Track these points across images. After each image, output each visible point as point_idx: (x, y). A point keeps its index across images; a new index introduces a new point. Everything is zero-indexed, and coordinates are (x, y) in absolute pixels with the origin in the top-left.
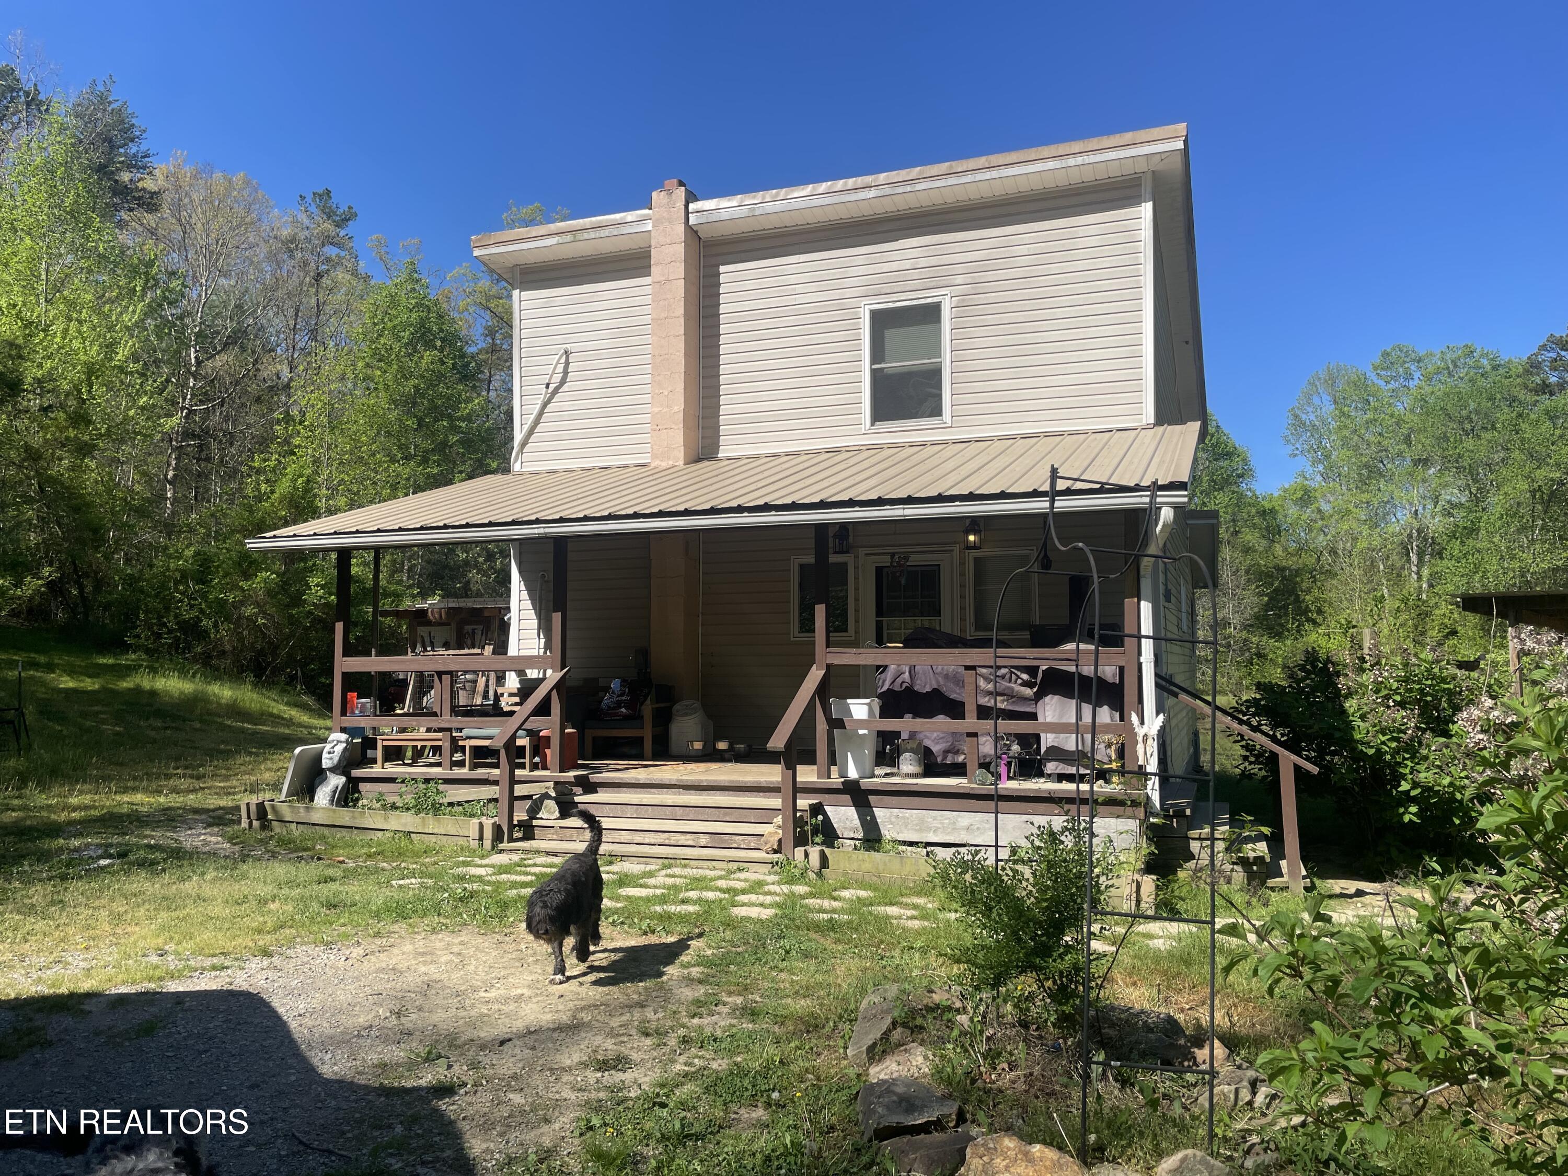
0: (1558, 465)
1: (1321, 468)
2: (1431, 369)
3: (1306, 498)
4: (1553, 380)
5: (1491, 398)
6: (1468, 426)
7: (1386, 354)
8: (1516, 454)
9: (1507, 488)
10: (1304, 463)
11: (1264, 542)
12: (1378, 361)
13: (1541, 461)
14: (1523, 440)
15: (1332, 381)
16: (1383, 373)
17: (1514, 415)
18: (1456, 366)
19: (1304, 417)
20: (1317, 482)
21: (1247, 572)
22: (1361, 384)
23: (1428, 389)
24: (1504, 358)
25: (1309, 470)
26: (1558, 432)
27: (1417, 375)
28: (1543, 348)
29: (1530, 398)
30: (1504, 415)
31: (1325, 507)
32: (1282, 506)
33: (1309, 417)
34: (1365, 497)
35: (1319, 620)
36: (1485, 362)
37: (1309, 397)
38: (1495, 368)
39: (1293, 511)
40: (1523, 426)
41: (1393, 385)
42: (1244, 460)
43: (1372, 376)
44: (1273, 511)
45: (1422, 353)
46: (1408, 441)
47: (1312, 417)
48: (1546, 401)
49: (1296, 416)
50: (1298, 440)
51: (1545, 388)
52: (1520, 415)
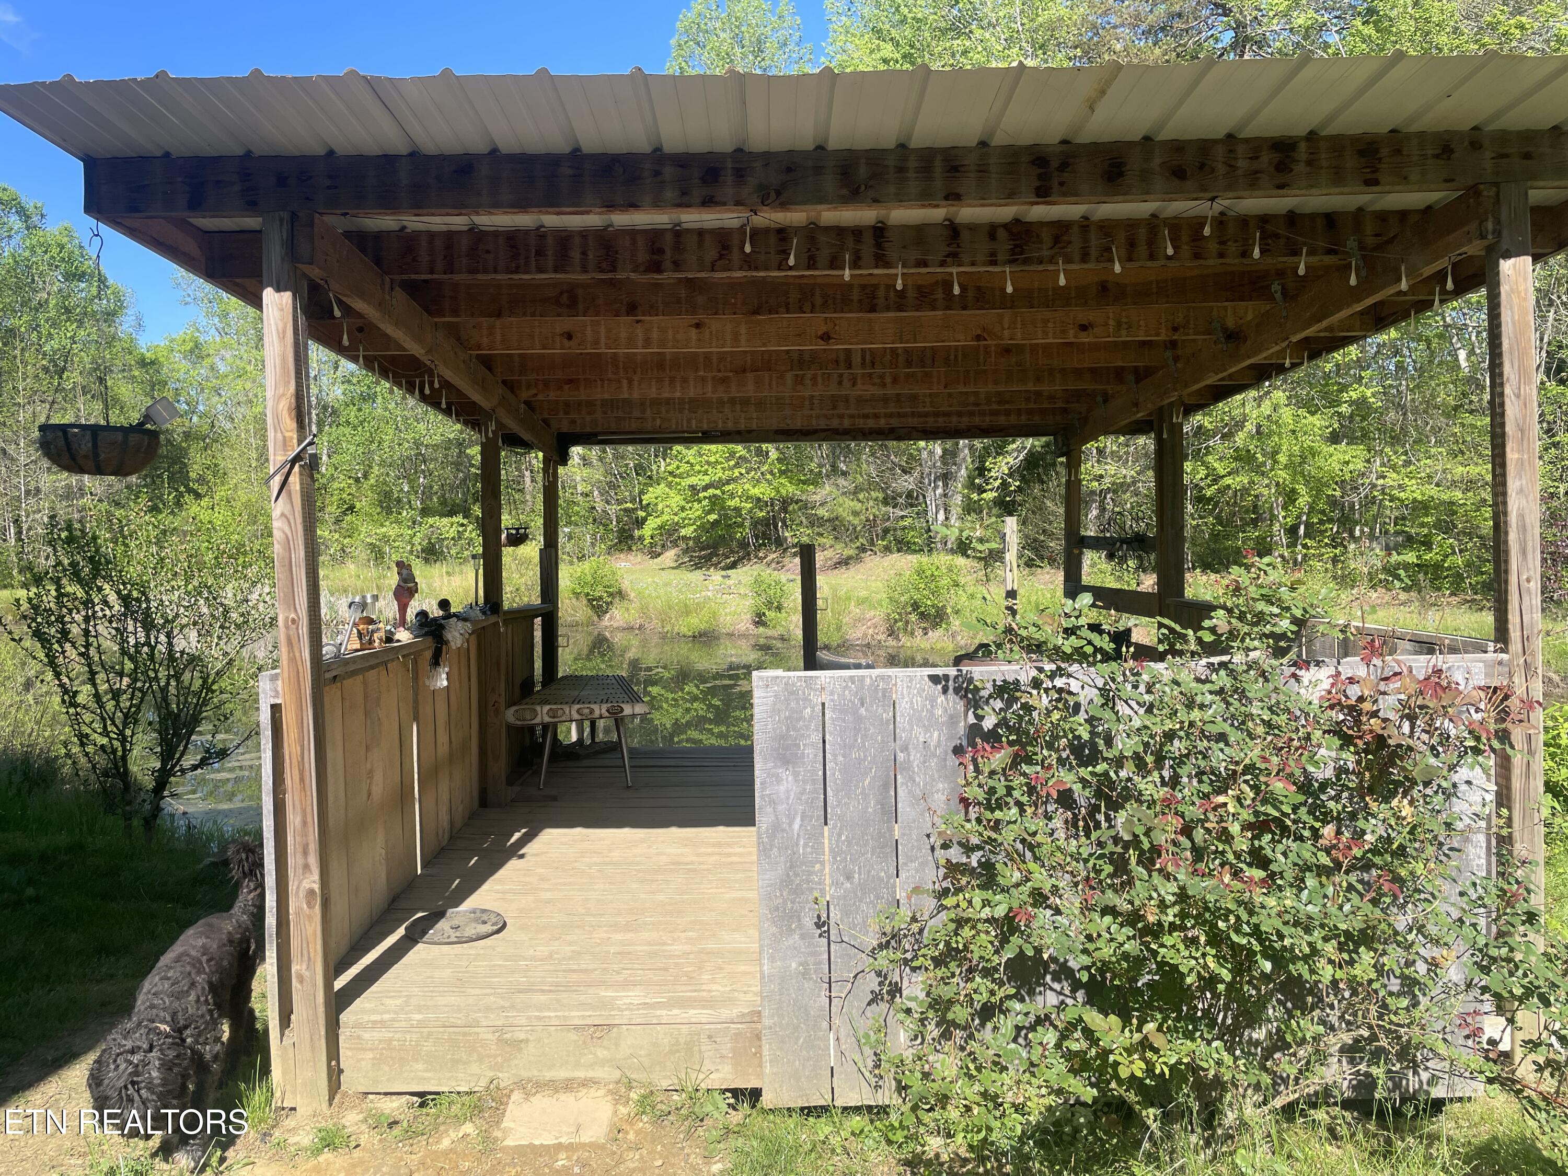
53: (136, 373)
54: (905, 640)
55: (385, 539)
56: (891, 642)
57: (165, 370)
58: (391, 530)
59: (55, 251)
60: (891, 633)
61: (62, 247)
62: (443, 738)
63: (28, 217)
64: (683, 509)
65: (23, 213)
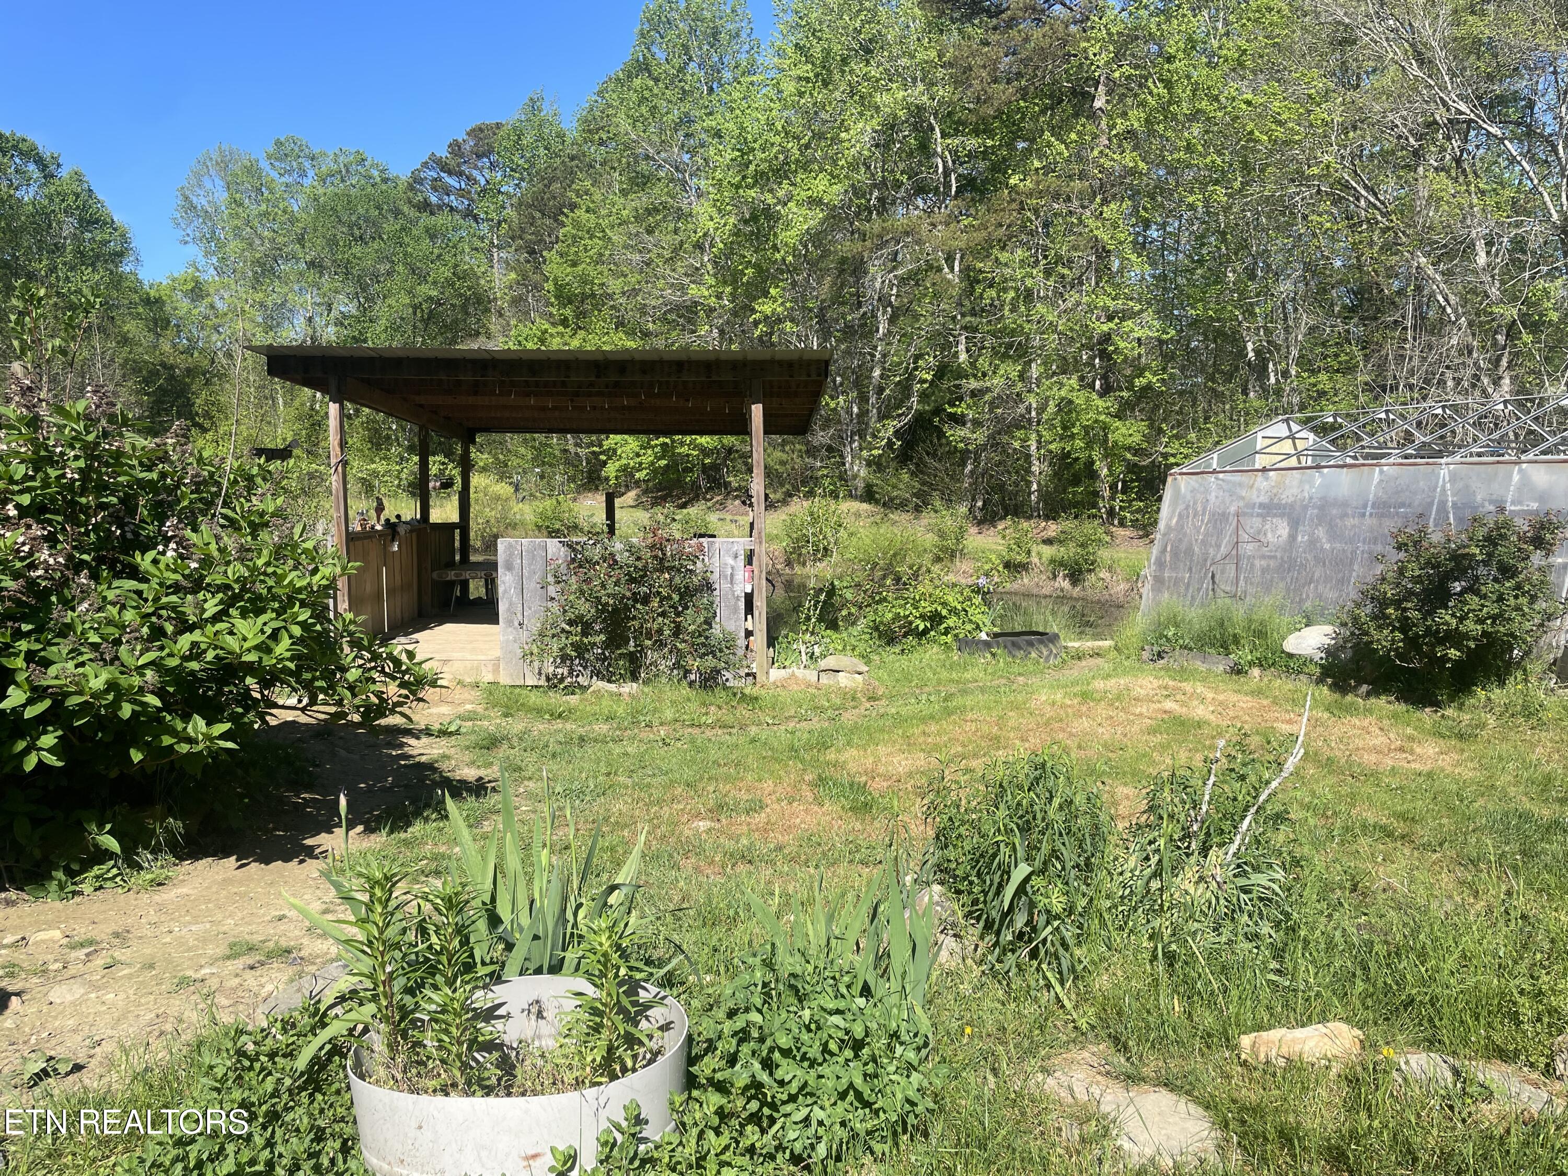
0: (435, 283)
1: (215, 260)
2: (324, 169)
3: (197, 292)
4: (434, 199)
5: (379, 207)
6: (357, 232)
7: (279, 143)
8: (400, 268)
9: (391, 301)
10: (194, 252)
11: (151, 337)
12: (271, 150)
13: (423, 278)
14: (406, 254)
15: (224, 165)
16: (277, 164)
17: (398, 227)
18: (348, 171)
19: (195, 200)
20: (209, 275)
21: (123, 366)
22: (252, 170)
23: (321, 191)
24: (392, 173)
25: (201, 261)
26: (436, 251)
27: (311, 173)
28: (425, 165)
29: (412, 213)
30: (390, 226)
31: (219, 305)
32: (170, 297)
33: (200, 201)
34: (259, 296)
35: (207, 424)
36: (376, 173)
37: (199, 177)
38: (385, 181)
39: (184, 305)
40: (406, 240)
41: (287, 179)
42: (123, 235)
43: (264, 165)
44: (159, 301)
45: (316, 151)
46: (301, 240)
47: (204, 202)
48: (425, 220)
49: (187, 198)
50: (188, 225)
51: (425, 206)
52: (403, 229)
53: (141, 310)
54: (798, 569)
55: (375, 474)
56: (787, 571)
57: (168, 308)
58: (380, 466)
59: (72, 198)
60: (789, 563)
61: (77, 196)
62: (398, 578)
63: (46, 166)
64: (638, 455)
65: (40, 162)
